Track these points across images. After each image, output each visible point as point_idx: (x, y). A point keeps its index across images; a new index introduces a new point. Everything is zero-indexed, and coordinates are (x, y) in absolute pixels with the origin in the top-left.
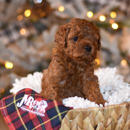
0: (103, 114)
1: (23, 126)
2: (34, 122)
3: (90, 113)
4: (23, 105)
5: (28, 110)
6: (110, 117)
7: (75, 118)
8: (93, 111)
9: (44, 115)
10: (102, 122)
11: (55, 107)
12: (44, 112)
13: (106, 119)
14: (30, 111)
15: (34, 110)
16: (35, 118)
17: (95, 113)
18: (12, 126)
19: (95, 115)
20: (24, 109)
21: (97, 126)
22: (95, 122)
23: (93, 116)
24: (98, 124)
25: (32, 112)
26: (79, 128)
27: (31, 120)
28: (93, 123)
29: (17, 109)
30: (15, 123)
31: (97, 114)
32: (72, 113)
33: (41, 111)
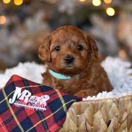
0: (118, 107)
1: (18, 127)
2: (32, 119)
3: (102, 106)
4: (17, 100)
5: (23, 105)
6: (126, 110)
7: (83, 113)
8: (106, 103)
9: (45, 109)
10: (117, 117)
11: (59, 98)
12: (45, 105)
13: (122, 113)
14: (25, 106)
15: (31, 104)
16: (33, 114)
17: (108, 105)
18: (4, 128)
19: (107, 109)
20: (18, 104)
21: (110, 121)
22: (108, 117)
23: (105, 109)
24: (112, 120)
25: (29, 106)
26: (88, 124)
27: (28, 118)
28: (106, 118)
29: (9, 106)
30: (8, 124)
31: (110, 107)
32: (79, 107)
33: (41, 104)
